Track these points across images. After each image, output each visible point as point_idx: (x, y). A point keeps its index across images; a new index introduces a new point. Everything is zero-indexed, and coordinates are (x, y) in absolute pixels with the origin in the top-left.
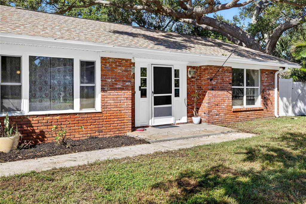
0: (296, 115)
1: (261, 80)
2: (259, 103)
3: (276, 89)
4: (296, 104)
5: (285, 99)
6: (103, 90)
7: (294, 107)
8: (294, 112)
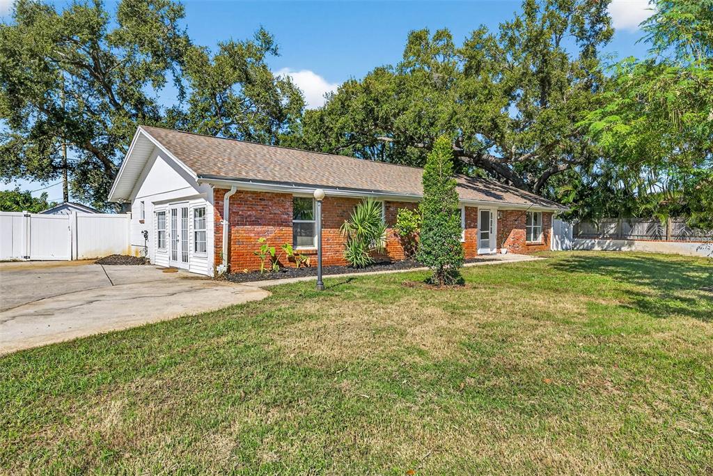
0: (563, 250)
1: (543, 221)
2: (540, 239)
3: (552, 228)
4: (564, 241)
5: (557, 236)
6: (466, 228)
7: (562, 243)
8: (562, 248)
